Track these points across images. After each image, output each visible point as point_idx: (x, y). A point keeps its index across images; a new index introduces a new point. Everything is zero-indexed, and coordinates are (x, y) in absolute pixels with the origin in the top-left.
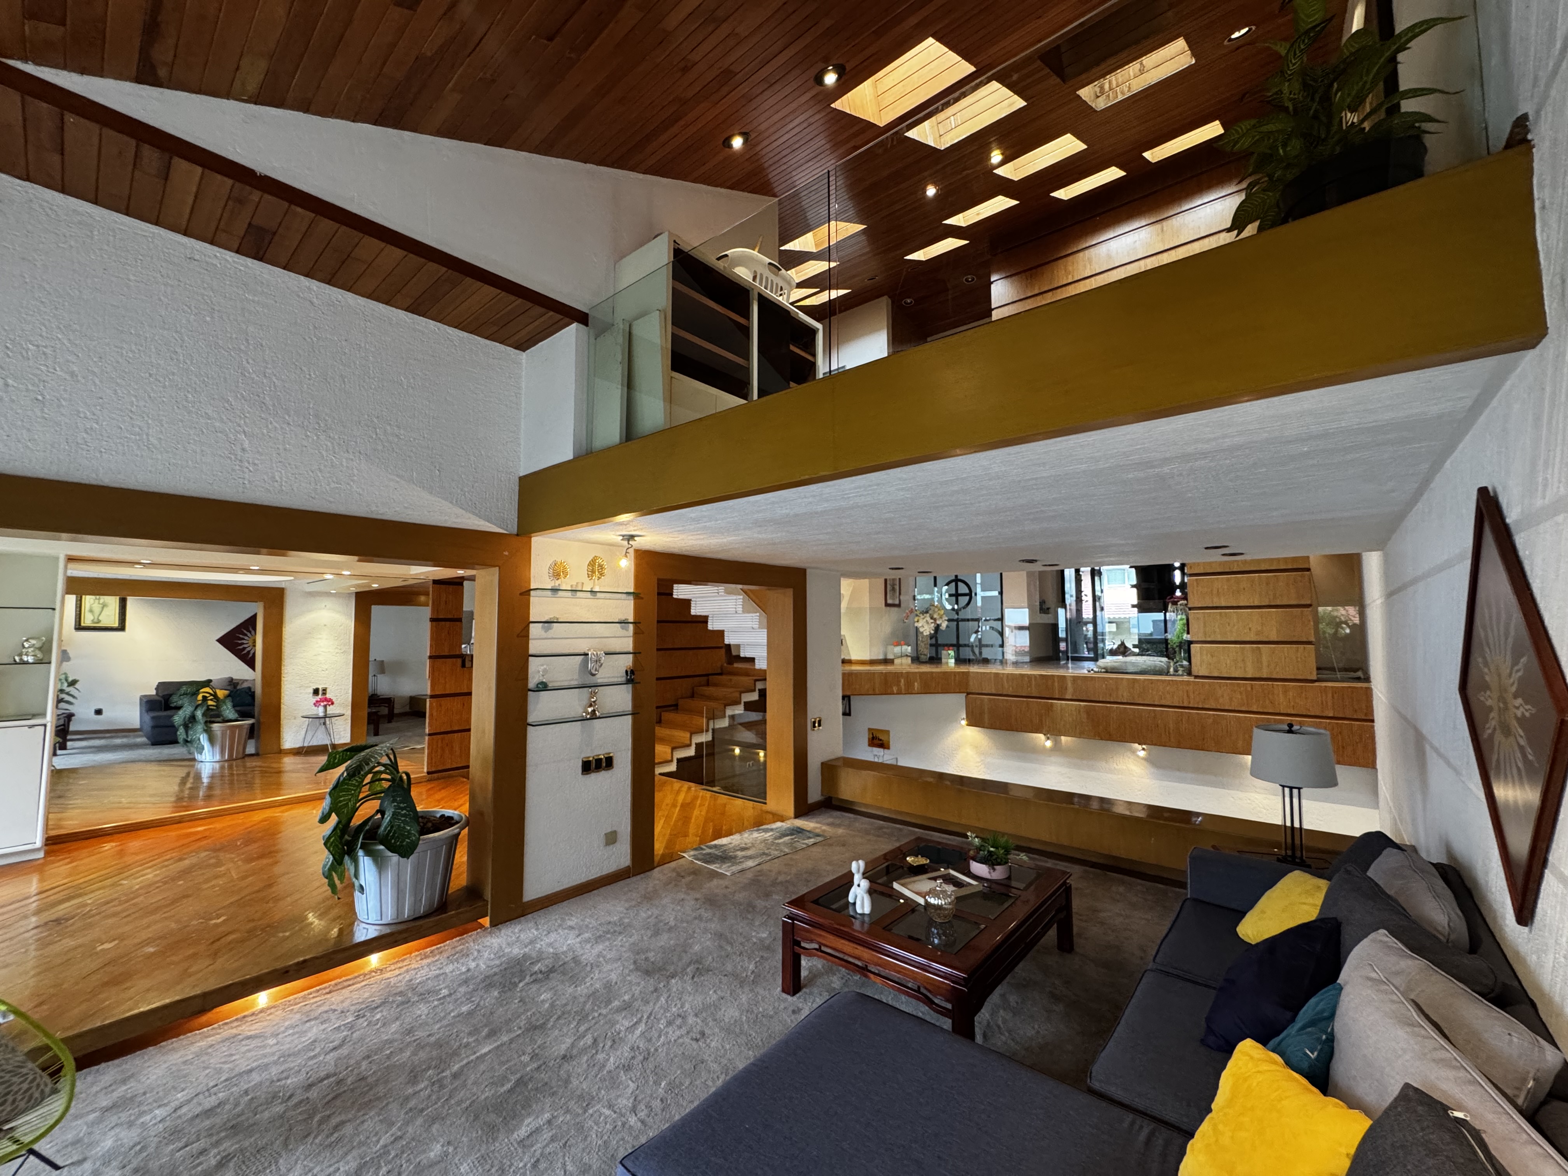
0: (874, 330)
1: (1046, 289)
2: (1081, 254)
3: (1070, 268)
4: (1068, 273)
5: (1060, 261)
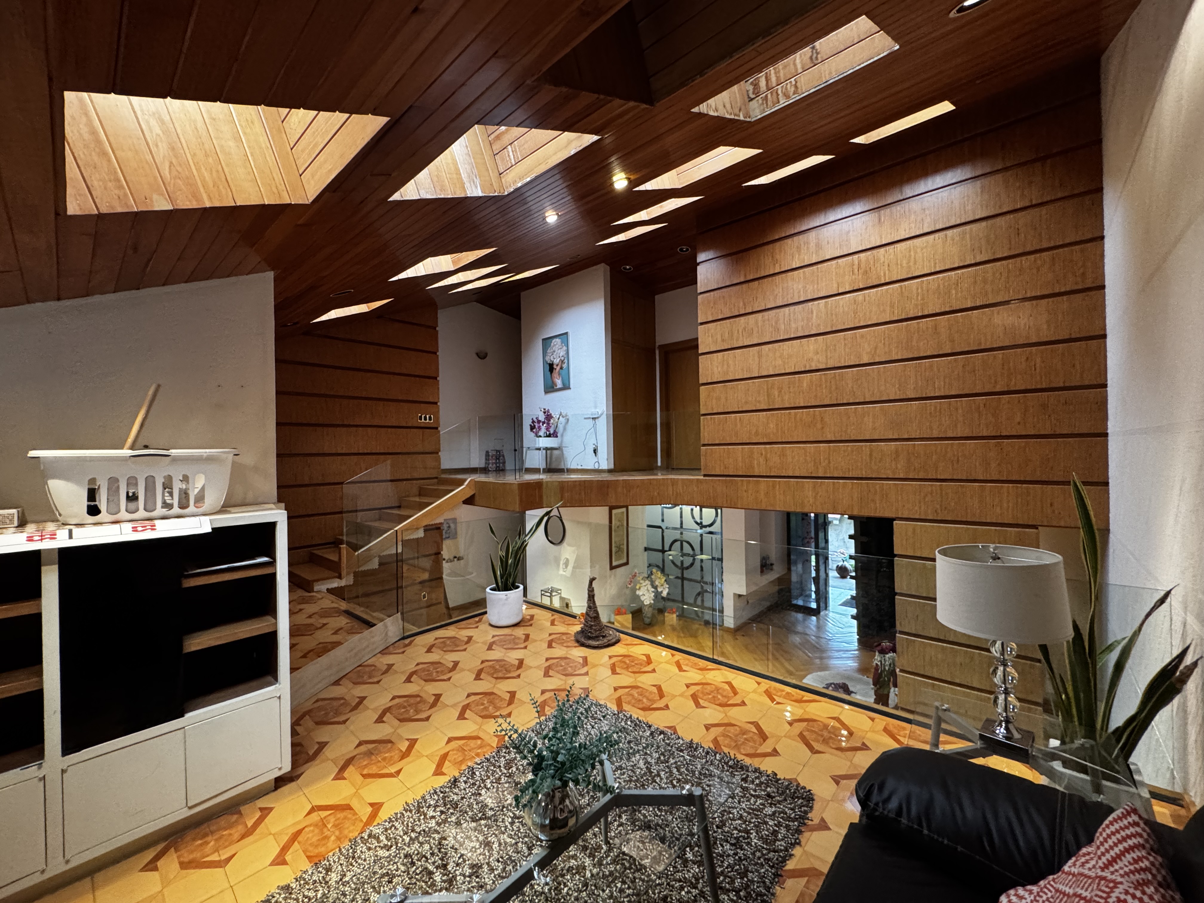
0: (591, 299)
1: (751, 277)
2: (789, 241)
3: (778, 257)
4: (775, 262)
5: (766, 247)
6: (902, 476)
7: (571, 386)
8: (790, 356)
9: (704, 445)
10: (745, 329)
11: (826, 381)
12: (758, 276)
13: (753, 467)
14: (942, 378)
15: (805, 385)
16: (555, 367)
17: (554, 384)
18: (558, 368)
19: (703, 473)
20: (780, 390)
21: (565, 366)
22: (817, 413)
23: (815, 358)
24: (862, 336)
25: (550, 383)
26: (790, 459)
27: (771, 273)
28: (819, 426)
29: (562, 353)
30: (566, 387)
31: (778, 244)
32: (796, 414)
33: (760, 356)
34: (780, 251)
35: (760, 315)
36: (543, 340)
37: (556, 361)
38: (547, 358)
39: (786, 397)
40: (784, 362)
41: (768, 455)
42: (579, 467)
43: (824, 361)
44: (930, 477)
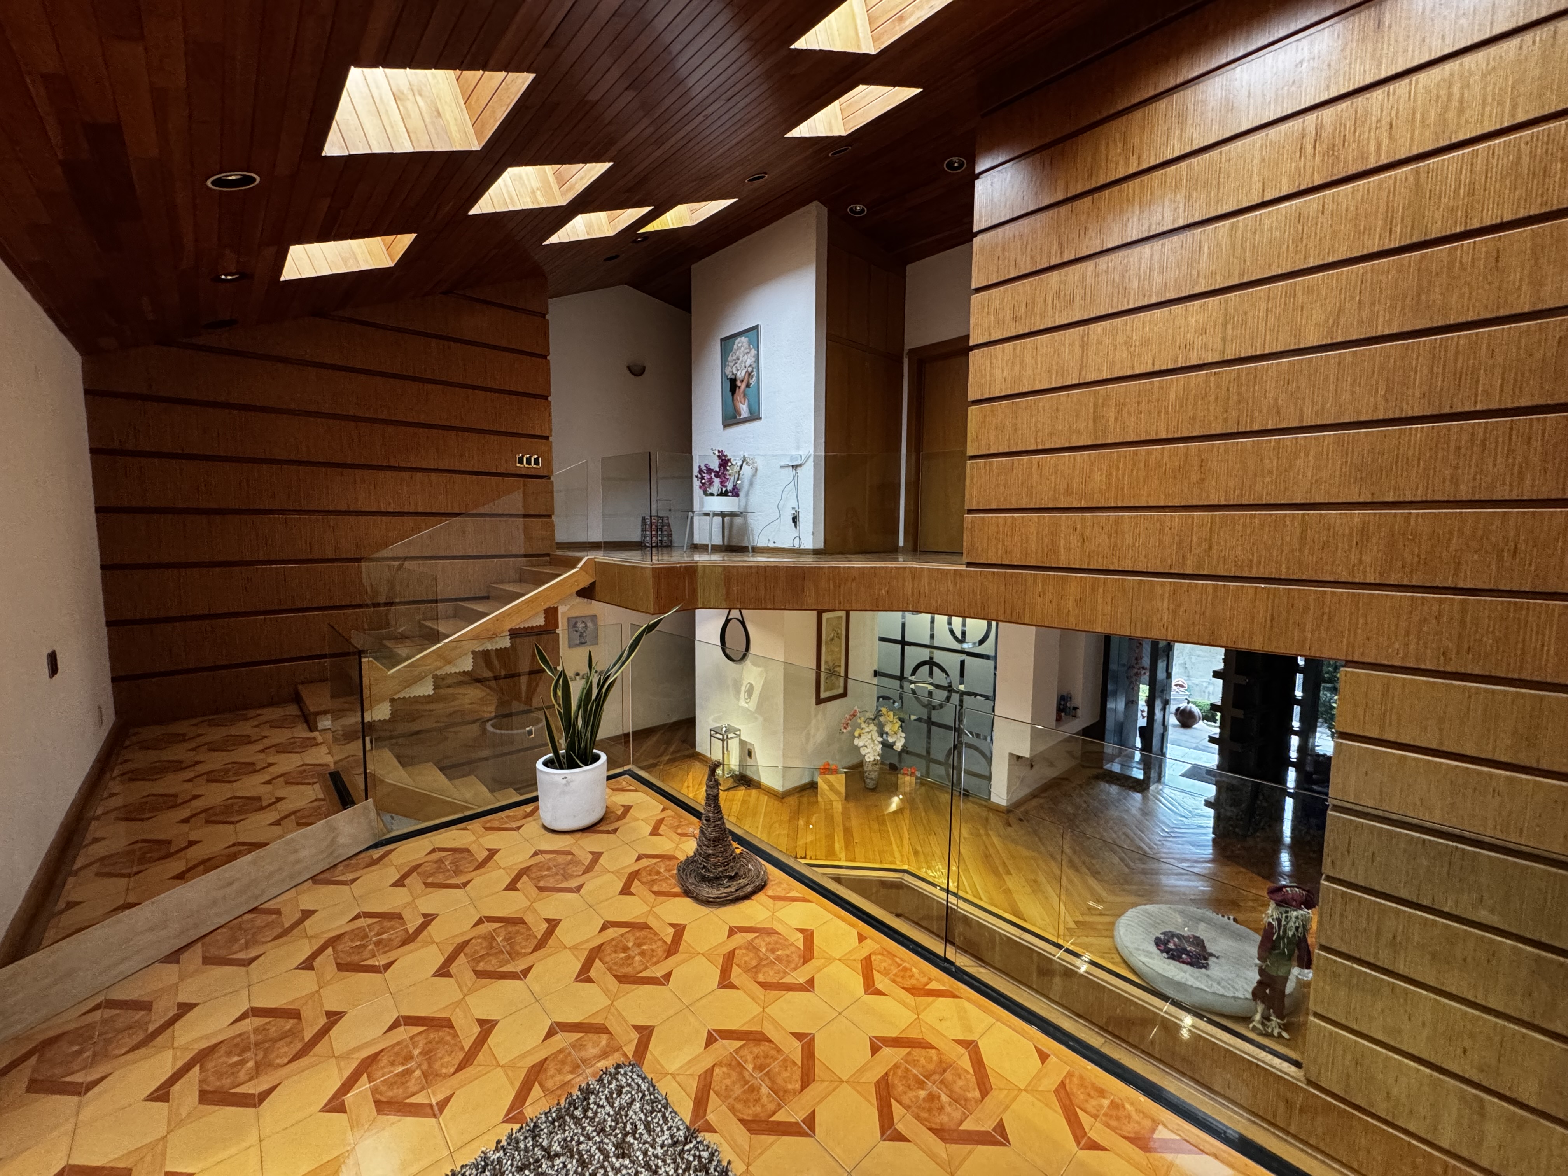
0: (793, 268)
6: (1370, 579)
7: (762, 415)
8: (1145, 342)
9: (970, 511)
10: (1058, 293)
11: (1218, 386)
12: (1093, 185)
13: (1056, 552)
14: (1498, 371)
15: (1172, 396)
16: (738, 383)
17: (737, 412)
18: (743, 386)
19: (965, 559)
20: (1120, 407)
21: (753, 382)
22: (1193, 452)
23: (1199, 342)
24: (1309, 290)
25: (731, 410)
26: (1129, 540)
27: (1120, 174)
28: (1194, 477)
29: (750, 360)
30: (754, 416)
31: (1138, 115)
32: (1149, 453)
33: (1084, 345)
34: (1143, 128)
35: (1089, 265)
36: (722, 340)
37: (741, 374)
38: (728, 371)
39: (1131, 423)
40: (1132, 355)
41: (1088, 532)
42: (771, 545)
43: (1218, 345)
44: (1438, 583)
